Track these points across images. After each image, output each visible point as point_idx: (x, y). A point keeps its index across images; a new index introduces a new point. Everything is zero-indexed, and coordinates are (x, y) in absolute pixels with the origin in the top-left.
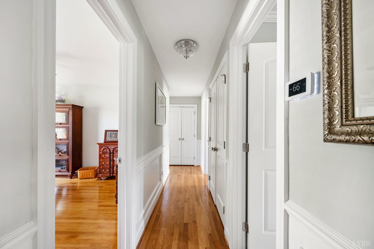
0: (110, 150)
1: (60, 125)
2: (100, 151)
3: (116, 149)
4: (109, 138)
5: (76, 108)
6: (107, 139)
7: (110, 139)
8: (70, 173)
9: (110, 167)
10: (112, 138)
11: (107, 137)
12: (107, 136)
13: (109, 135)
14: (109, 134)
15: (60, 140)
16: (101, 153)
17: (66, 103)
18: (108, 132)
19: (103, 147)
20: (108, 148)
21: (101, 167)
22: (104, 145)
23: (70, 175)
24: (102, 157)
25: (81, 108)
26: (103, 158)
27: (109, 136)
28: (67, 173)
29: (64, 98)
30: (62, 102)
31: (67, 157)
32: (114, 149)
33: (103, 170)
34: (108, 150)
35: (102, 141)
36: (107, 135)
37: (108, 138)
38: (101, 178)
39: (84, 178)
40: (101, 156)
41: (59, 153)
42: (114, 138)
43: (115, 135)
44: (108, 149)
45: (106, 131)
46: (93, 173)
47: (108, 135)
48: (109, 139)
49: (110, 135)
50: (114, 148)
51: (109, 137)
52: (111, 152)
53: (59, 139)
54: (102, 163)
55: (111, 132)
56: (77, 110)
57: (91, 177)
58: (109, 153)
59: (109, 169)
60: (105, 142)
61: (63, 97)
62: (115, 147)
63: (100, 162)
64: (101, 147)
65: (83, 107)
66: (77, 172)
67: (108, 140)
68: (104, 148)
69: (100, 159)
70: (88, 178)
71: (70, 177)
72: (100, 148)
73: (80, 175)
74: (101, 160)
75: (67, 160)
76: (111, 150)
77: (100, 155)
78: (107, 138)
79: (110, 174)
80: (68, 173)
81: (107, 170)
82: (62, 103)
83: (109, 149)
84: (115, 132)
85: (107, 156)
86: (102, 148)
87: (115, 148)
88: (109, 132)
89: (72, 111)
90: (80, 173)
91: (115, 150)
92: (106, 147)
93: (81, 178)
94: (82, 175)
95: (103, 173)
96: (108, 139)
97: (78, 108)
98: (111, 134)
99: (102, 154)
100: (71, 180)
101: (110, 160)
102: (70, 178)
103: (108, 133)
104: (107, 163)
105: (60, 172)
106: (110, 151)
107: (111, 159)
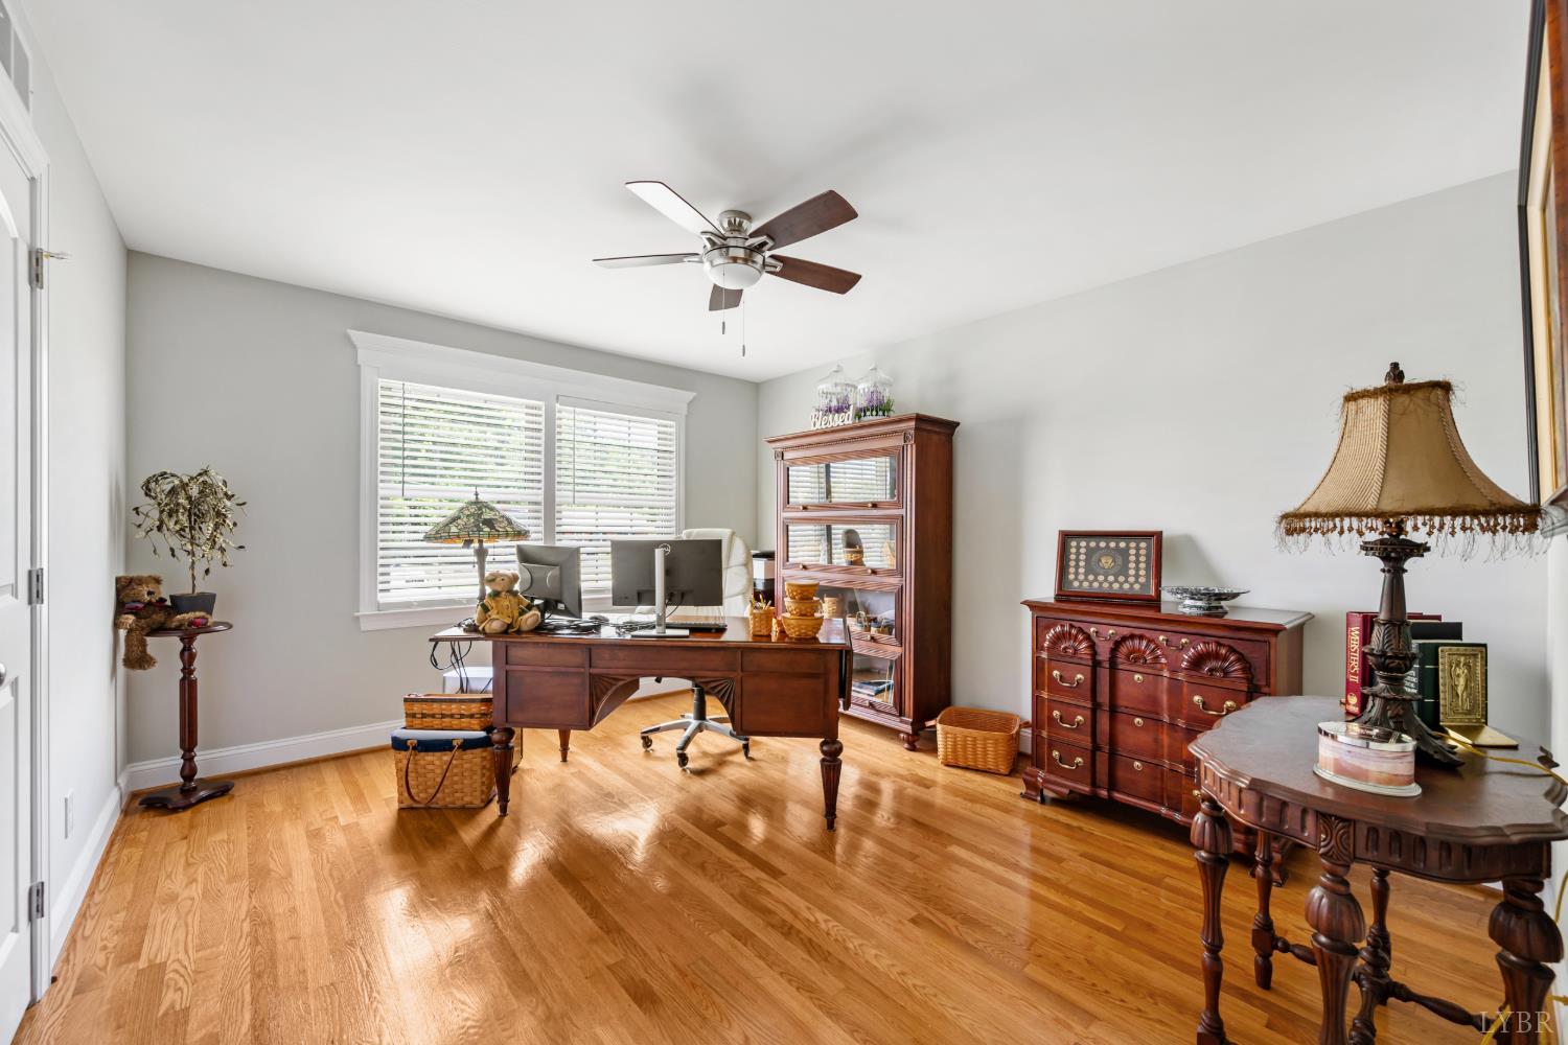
0: (1092, 646)
1: (875, 512)
2: (1037, 646)
3: (1129, 643)
4: (1081, 577)
5: (929, 431)
6: (1071, 582)
7: (1086, 579)
8: (906, 723)
9: (1096, 748)
10: (1101, 578)
11: (1072, 570)
12: (1072, 563)
13: (1082, 557)
14: (1083, 550)
15: (874, 572)
16: (1044, 655)
17: (893, 415)
18: (1074, 544)
19: (1054, 626)
20: (1081, 630)
21: (1045, 734)
22: (1062, 616)
23: (907, 734)
24: (1051, 677)
25: (950, 427)
26: (1053, 686)
27: (1082, 564)
28: (893, 722)
29: (886, 394)
30: (881, 413)
31: (898, 650)
32: (1118, 644)
33: (1056, 754)
34: (1084, 645)
35: (1045, 589)
36: (1073, 557)
37: (1077, 574)
38: (1042, 791)
39: (961, 764)
40: (1043, 670)
41: (869, 631)
42: (1111, 578)
43: (1114, 561)
44: (1080, 637)
45: (1066, 537)
46: (1002, 749)
47: (1077, 560)
48: (1080, 582)
49: (1086, 560)
50: (1118, 638)
51: (1082, 570)
52: (1099, 658)
53: (870, 571)
54: (1051, 711)
55: (1093, 544)
56: (935, 438)
57: (991, 766)
58: (1090, 663)
59: (1089, 754)
60: (1063, 595)
61: (885, 390)
62: (1126, 632)
63: (1037, 701)
64: (1043, 623)
65: (958, 424)
66: (934, 726)
67: (1076, 584)
68: (1058, 629)
69: (1037, 685)
70: (977, 771)
71: (908, 742)
72: (1039, 628)
73: (946, 747)
74: (1045, 695)
75: (898, 665)
76: (1099, 650)
77: (1038, 667)
78: (1072, 577)
79: (1094, 784)
80: (902, 721)
81: (1079, 760)
82: (880, 418)
83: (1088, 637)
84: (1113, 545)
85: (1079, 676)
86: (1048, 628)
87: (1124, 639)
88: (1083, 544)
89: (914, 446)
90: (946, 733)
91: (1124, 650)
92: (1072, 626)
93: (952, 762)
94: (955, 751)
95: (1053, 768)
96: (1076, 579)
97: (935, 432)
98: (1090, 552)
99: (1050, 660)
100: (911, 760)
101: (1096, 707)
102: (906, 745)
103: (1078, 547)
104: (1080, 718)
105: (872, 711)
106: (1094, 654)
107: (1100, 700)
